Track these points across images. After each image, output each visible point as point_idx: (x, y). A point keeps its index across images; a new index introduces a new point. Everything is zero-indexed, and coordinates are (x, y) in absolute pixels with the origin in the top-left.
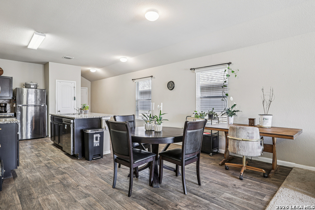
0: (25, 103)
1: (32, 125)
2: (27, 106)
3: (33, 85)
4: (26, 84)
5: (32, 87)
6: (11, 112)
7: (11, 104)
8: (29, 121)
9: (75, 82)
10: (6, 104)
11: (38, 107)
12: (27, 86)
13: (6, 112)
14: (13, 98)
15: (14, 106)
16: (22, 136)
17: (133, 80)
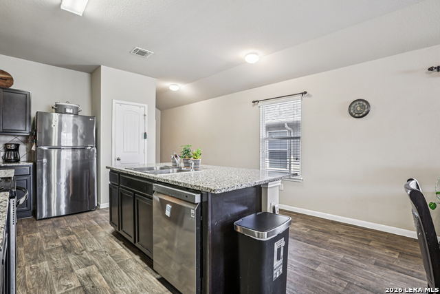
0: (55, 143)
1: (68, 187)
2: (59, 148)
3: (72, 107)
4: (56, 105)
5: (68, 111)
6: (28, 161)
7: (28, 145)
8: (63, 180)
9: (146, 106)
10: (17, 146)
11: (79, 152)
12: (59, 109)
13: (17, 161)
14: (31, 133)
15: (33, 148)
16: (49, 209)
17: (254, 102)
